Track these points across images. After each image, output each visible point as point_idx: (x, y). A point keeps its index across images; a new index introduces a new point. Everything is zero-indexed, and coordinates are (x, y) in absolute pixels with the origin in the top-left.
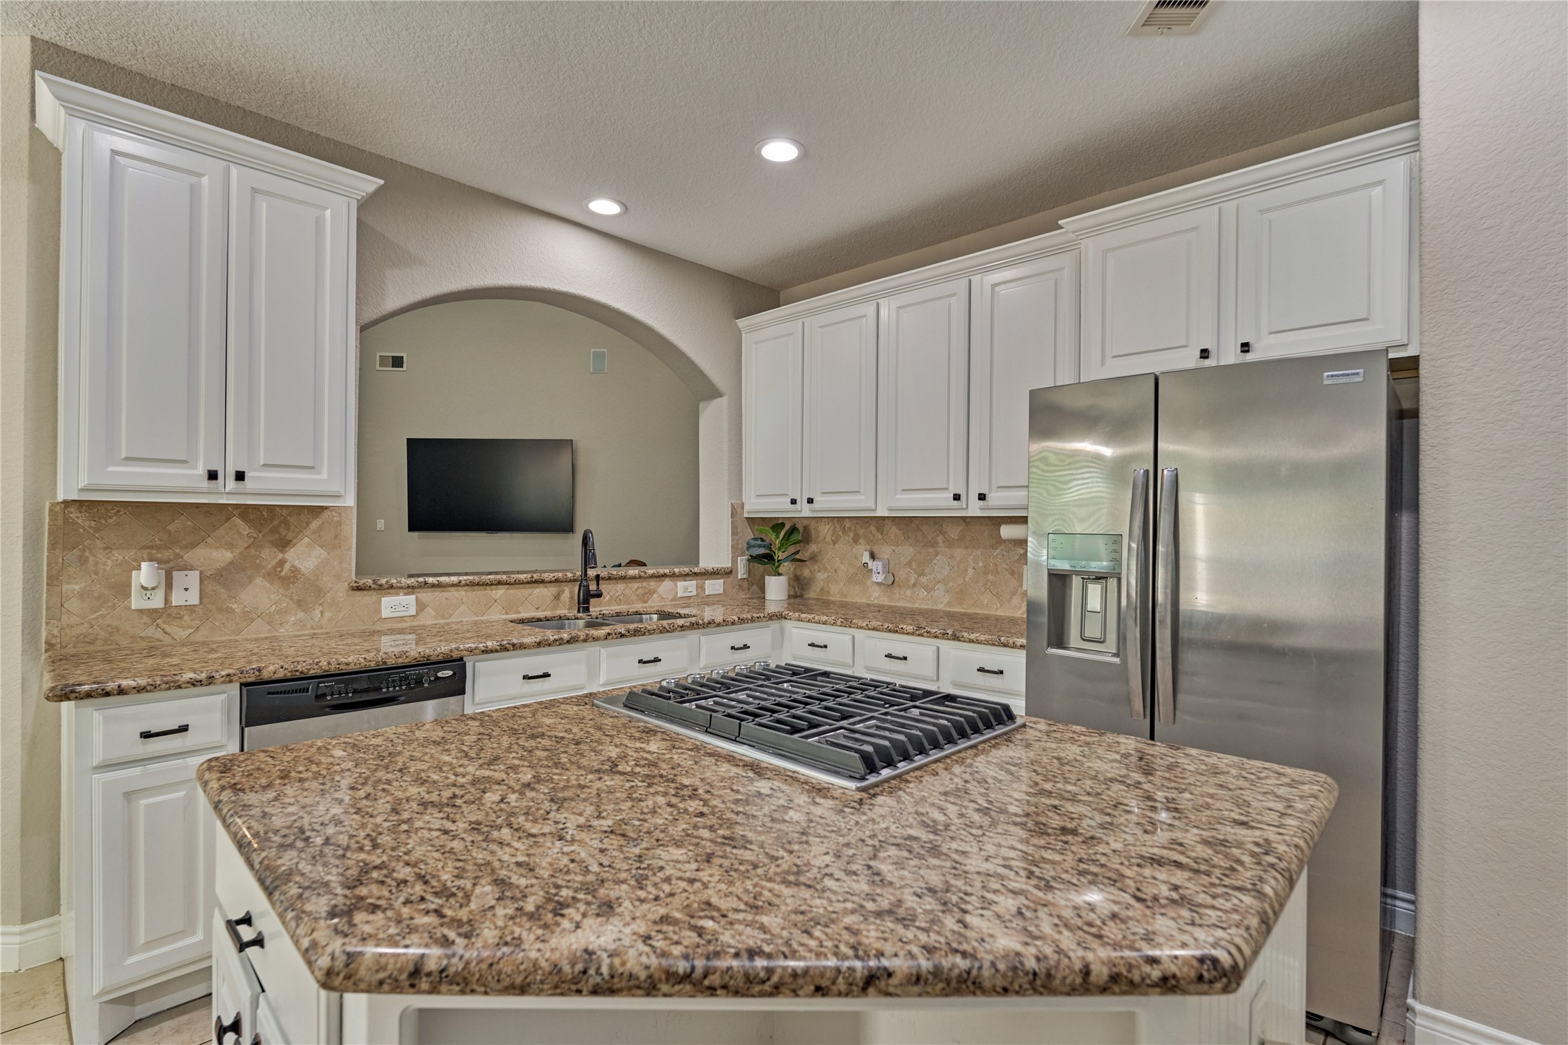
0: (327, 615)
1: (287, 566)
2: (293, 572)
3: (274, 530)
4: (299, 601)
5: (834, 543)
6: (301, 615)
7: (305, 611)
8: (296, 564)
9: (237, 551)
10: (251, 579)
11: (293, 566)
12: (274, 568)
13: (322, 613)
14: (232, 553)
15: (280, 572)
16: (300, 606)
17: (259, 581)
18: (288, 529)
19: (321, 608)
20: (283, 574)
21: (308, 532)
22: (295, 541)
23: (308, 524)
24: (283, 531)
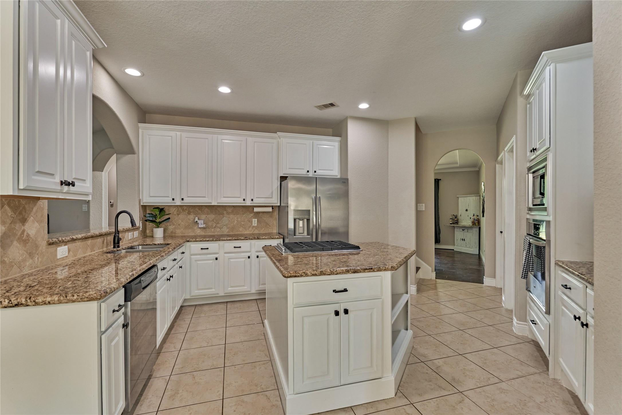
0: (40, 259)
1: (25, 234)
2: (27, 237)
3: (20, 213)
4: (30, 253)
5: (178, 215)
6: (31, 261)
7: (32, 259)
8: (29, 232)
9: (7, 225)
10: (12, 242)
11: (27, 233)
12: (21, 235)
13: (38, 258)
14: (5, 227)
15: (23, 237)
16: (30, 256)
17: (15, 243)
18: (25, 212)
19: (37, 256)
20: (24, 238)
21: (32, 214)
22: (28, 219)
23: (32, 209)
24: (24, 214)
